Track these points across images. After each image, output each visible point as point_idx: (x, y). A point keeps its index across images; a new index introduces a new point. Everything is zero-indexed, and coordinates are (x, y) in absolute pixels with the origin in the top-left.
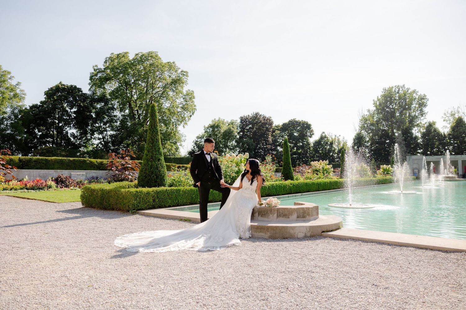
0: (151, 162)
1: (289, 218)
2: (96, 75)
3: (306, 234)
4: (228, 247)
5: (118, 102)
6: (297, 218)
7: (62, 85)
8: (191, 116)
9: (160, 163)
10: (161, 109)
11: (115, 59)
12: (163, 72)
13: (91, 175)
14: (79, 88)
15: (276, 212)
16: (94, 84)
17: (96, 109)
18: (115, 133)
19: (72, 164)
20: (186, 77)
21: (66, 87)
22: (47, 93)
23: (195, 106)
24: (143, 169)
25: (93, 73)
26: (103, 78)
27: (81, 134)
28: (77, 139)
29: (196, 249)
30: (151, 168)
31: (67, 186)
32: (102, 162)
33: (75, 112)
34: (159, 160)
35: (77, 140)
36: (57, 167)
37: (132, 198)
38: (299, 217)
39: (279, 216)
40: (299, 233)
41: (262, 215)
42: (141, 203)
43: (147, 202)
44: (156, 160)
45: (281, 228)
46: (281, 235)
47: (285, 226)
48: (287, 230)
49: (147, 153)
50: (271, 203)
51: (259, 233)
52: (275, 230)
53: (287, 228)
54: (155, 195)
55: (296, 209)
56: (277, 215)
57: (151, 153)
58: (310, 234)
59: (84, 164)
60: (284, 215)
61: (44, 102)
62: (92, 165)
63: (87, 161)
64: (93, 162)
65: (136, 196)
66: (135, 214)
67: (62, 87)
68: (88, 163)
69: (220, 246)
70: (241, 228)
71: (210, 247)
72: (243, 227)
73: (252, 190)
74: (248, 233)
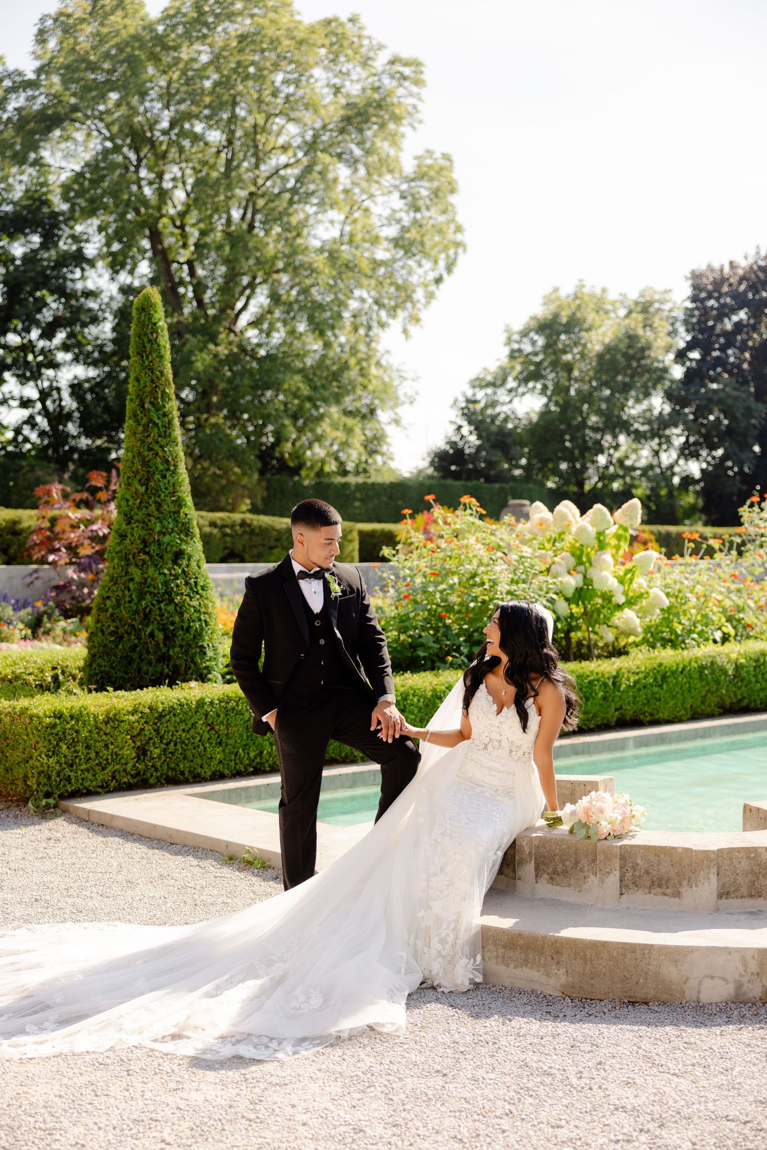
0: (142, 566)
1: (677, 894)
3: (739, 986)
4: (338, 1041)
5: (101, 229)
6: (720, 896)
8: (438, 281)
9: (183, 571)
10: (294, 253)
11: (82, 21)
12: (303, 68)
15: (617, 863)
17: (10, 260)
18: (92, 372)
20: (414, 89)
23: (459, 229)
24: (108, 598)
29: (187, 1049)
30: (141, 597)
32: (15, 523)
34: (179, 555)
37: (37, 742)
38: (728, 893)
39: (631, 886)
40: (707, 982)
41: (555, 872)
42: (80, 765)
43: (107, 759)
44: (162, 557)
45: (620, 951)
46: (619, 985)
47: (640, 945)
48: (649, 964)
49: (124, 526)
50: (593, 820)
51: (519, 970)
52: (591, 960)
53: (650, 952)
54: (147, 727)
55: (712, 856)
56: (621, 881)
57: (141, 525)
58: (760, 989)
60: (655, 879)
65: (57, 734)
66: (55, 815)
69: (300, 1035)
70: (437, 939)
71: (255, 1040)
72: (443, 935)
73: (514, 753)
74: (466, 967)
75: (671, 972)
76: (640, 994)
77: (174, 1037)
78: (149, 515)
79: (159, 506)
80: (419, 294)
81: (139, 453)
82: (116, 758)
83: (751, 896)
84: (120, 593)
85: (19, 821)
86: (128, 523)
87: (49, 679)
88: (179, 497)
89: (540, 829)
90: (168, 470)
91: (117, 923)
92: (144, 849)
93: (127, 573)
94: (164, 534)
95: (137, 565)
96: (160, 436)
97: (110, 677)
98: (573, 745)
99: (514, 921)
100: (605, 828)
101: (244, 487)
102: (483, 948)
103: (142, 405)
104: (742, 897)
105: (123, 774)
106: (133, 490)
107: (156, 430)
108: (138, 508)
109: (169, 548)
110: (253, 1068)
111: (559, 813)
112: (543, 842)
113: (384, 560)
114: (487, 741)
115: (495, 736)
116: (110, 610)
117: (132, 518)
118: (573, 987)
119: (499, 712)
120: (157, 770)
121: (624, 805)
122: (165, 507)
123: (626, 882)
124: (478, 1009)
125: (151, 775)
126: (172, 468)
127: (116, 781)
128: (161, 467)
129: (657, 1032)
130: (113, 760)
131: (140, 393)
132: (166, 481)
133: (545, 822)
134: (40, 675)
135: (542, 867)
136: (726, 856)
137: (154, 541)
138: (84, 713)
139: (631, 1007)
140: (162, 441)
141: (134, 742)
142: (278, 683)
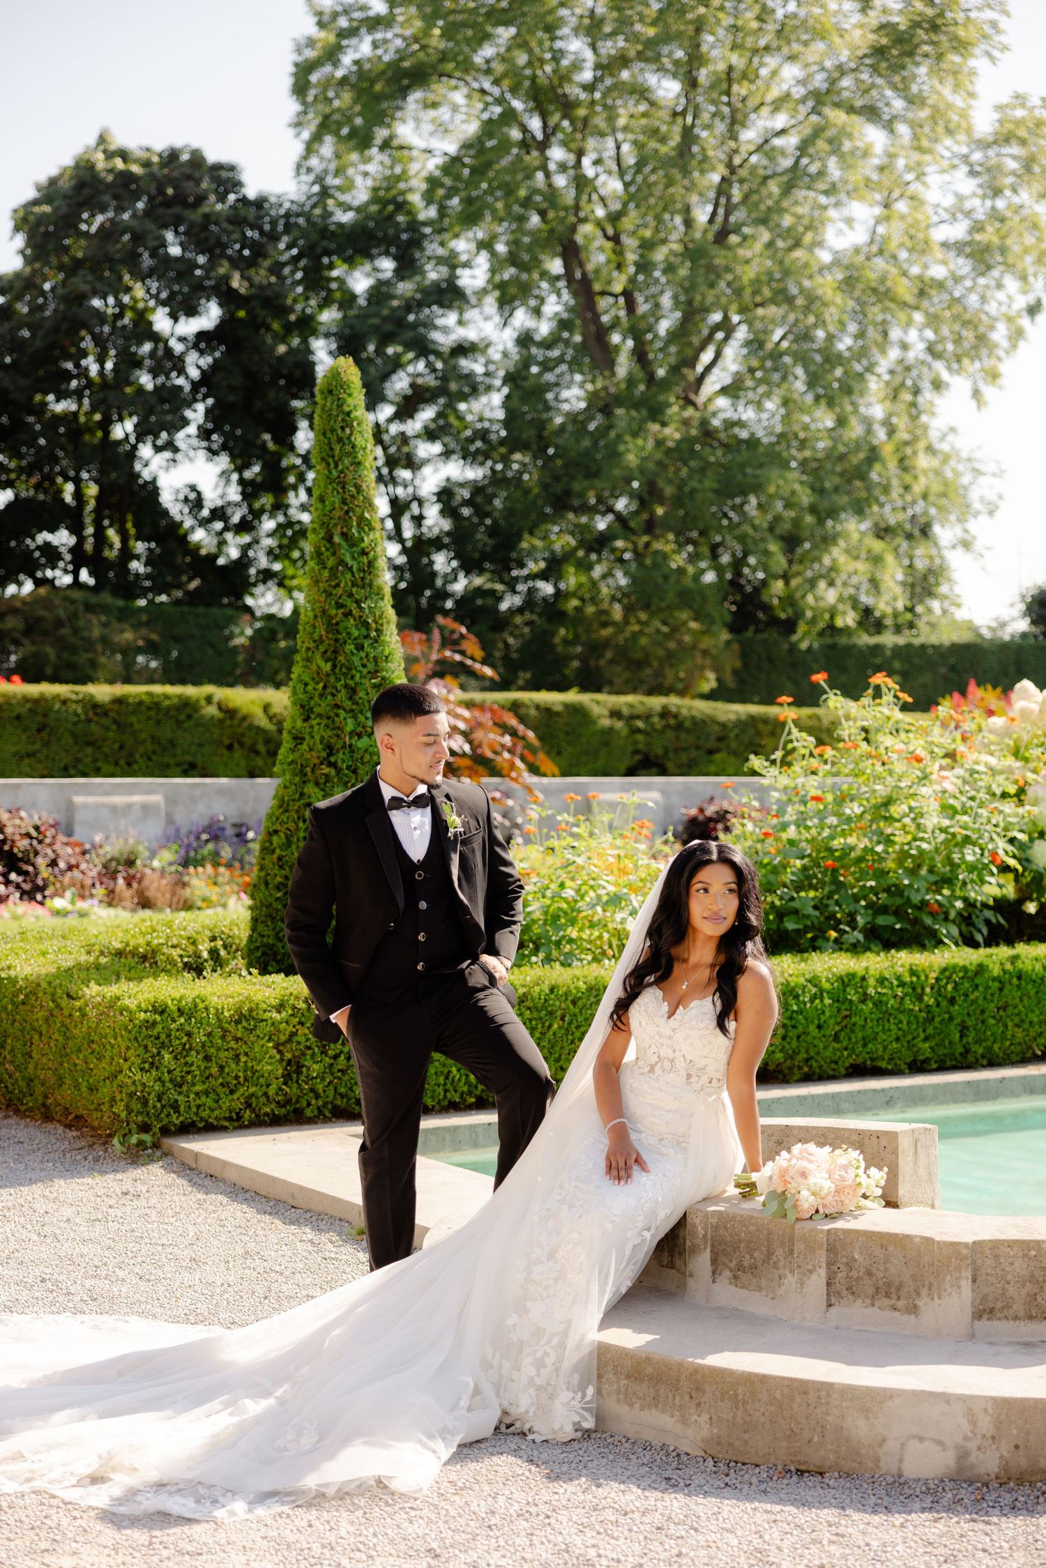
1: (913, 1310)
2: (332, 54)
3: (963, 1455)
4: (318, 1499)
5: (483, 246)
6: (978, 1315)
7: (109, 155)
8: (1034, 309)
13: (201, 808)
14: (218, 167)
15: (822, 1256)
16: (326, 126)
17: (348, 299)
19: (107, 728)
21: (136, 169)
22: (26, 221)
25: (311, 43)
26: (383, 73)
28: (226, 529)
29: (101, 1497)
31: (33, 892)
33: (203, 340)
35: (229, 536)
37: (128, 1048)
38: (992, 1311)
39: (844, 1293)
40: (913, 1446)
41: (740, 1267)
42: (194, 1084)
43: (237, 1077)
44: (355, 772)
45: (786, 1391)
46: (784, 1444)
47: (813, 1382)
48: (827, 1414)
49: (299, 723)
50: (792, 1189)
51: (647, 1412)
52: (745, 1403)
53: (828, 1395)
54: (302, 1031)
55: (965, 1251)
56: (828, 1284)
57: (325, 722)
58: (997, 1462)
59: (186, 725)
60: (880, 1284)
61: (18, 285)
62: (240, 730)
63: (203, 703)
64: (239, 716)
65: (158, 1038)
66: (151, 1160)
67: (110, 171)
68: (212, 718)
69: (267, 1487)
70: (530, 1359)
71: (202, 1491)
72: (539, 1354)
73: (694, 1079)
74: (568, 1403)
75: (859, 1428)
76: (814, 1459)
77: (96, 1480)
78: (337, 706)
79: (354, 692)
80: (999, 335)
82: (252, 1076)
83: (1030, 1317)
84: (291, 825)
85: (97, 1166)
86: (307, 719)
87: (205, 955)
88: (384, 679)
89: (728, 1200)
90: (367, 637)
92: (250, 1213)
93: (302, 794)
94: (360, 736)
95: (317, 784)
96: (354, 584)
97: (275, 954)
99: (649, 1337)
100: (807, 1201)
101: (705, 653)
102: (600, 1377)
103: (329, 538)
104: (1016, 1318)
105: (263, 1100)
106: (314, 668)
107: (349, 576)
108: (321, 696)
109: (367, 757)
110: (178, 1530)
111: (754, 1177)
112: (724, 1220)
113: (754, 773)
114: (655, 1059)
115: (666, 1052)
116: (278, 851)
117: (311, 710)
118: (719, 1443)
119: (671, 1014)
120: (317, 1097)
121: (845, 1167)
122: (362, 694)
123: (838, 1287)
124: (565, 1468)
125: (309, 1104)
126: (373, 634)
127: (253, 1111)
128: (355, 633)
129: (804, 1516)
130: (246, 1079)
131: (326, 519)
132: (363, 654)
133: (738, 1191)
134: (191, 949)
135: (722, 1259)
136: (988, 1252)
137: (344, 747)
138: (201, 1006)
139: (795, 1478)
140: (359, 593)
141: (280, 1052)
142: (354, 966)
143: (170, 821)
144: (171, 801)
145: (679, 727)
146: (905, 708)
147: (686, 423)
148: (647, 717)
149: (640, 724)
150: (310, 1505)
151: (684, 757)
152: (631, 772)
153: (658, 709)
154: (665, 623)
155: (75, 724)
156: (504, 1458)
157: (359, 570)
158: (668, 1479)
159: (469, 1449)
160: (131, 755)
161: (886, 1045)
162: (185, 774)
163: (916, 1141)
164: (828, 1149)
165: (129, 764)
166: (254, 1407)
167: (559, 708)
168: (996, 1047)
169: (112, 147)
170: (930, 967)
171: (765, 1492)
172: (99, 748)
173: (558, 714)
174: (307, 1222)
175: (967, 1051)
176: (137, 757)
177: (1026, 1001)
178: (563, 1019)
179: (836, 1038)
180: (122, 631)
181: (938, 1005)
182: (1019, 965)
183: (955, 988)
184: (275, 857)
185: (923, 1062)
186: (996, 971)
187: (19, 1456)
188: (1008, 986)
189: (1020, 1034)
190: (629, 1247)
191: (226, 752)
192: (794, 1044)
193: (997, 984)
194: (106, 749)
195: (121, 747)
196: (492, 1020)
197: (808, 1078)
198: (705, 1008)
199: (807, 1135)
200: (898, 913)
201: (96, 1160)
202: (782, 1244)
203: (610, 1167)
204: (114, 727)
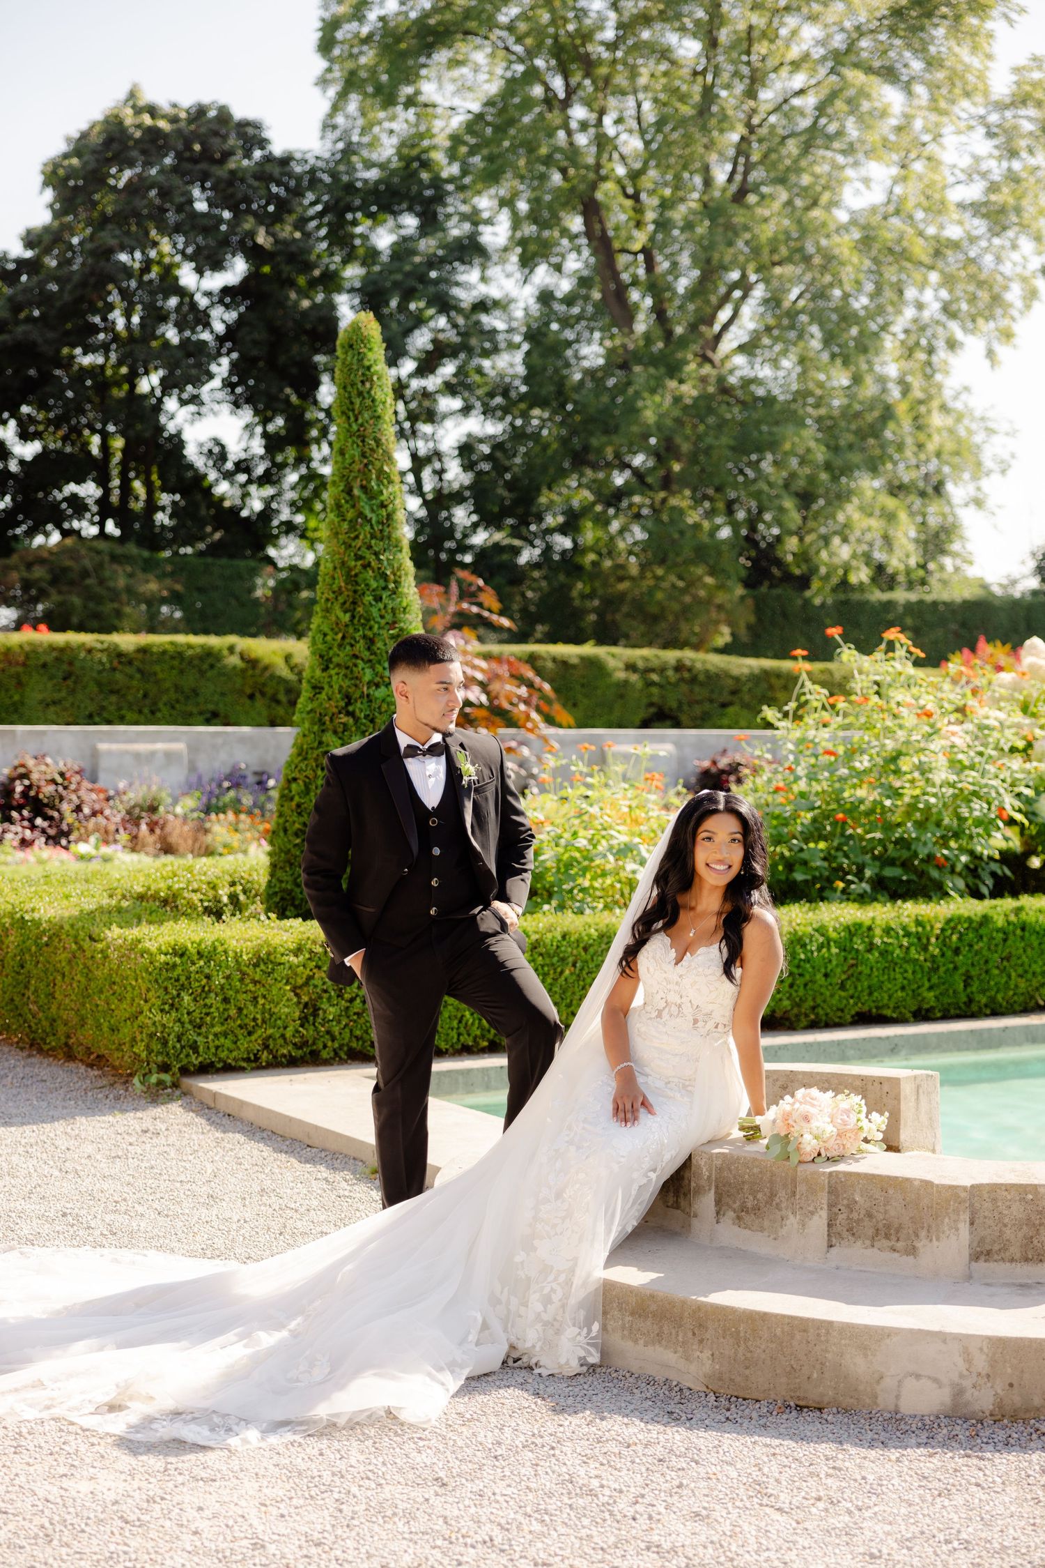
4: (329, 1429)
5: (504, 203)
6: (975, 1257)
7: (138, 111)
13: (223, 756)
14: (244, 124)
15: (824, 1199)
16: (352, 83)
19: (131, 677)
21: (163, 124)
22: (55, 176)
27: (273, 444)
31: (58, 837)
36: (40, 697)
37: (148, 990)
38: (989, 1253)
39: (845, 1234)
40: (910, 1384)
41: (743, 1209)
42: (212, 1026)
43: (255, 1019)
44: (372, 721)
45: (786, 1328)
46: (784, 1380)
47: (813, 1320)
48: (826, 1351)
49: (318, 673)
50: (795, 1133)
51: (650, 1348)
52: (746, 1340)
53: (828, 1333)
54: (319, 974)
55: (963, 1195)
56: (829, 1226)
57: (343, 672)
58: (991, 1399)
59: (209, 674)
60: (880, 1225)
61: (47, 239)
62: (262, 680)
63: (225, 652)
64: (261, 665)
65: (177, 980)
66: (170, 1099)
67: (138, 126)
68: (235, 668)
69: (280, 1417)
70: (537, 1296)
71: (216, 1419)
72: (546, 1291)
73: (700, 1024)
74: (574, 1339)
75: (858, 1365)
76: (812, 1395)
77: (113, 1408)
78: (355, 656)
79: (371, 642)
80: (1014, 294)
81: (343, 563)
82: (269, 1018)
83: (1027, 1260)
84: (310, 773)
85: (118, 1105)
86: (326, 669)
87: (225, 899)
88: (401, 630)
89: (733, 1142)
90: (385, 588)
91: (152, 1253)
92: (267, 1151)
93: (320, 743)
94: (377, 686)
95: (335, 732)
96: (373, 536)
97: (293, 899)
98: (1027, 1027)
99: (653, 1275)
100: (809, 1144)
101: (720, 607)
102: (605, 1313)
103: (349, 491)
104: (1012, 1260)
105: (281, 1041)
106: (334, 618)
107: (368, 528)
108: (340, 646)
109: (384, 707)
110: (192, 1457)
111: (758, 1120)
112: (728, 1162)
114: (662, 1004)
115: (673, 998)
116: (297, 799)
117: (330, 660)
118: (720, 1379)
119: (679, 960)
120: (333, 1039)
121: (847, 1112)
122: (380, 645)
123: (839, 1228)
124: (570, 1401)
125: (325, 1046)
126: (392, 586)
127: (271, 1052)
128: (374, 584)
129: (803, 1450)
130: (264, 1021)
131: (346, 472)
132: (381, 605)
133: (742, 1134)
134: (211, 894)
135: (726, 1200)
136: (986, 1196)
137: (362, 696)
138: (220, 949)
139: (794, 1413)
140: (377, 545)
141: (297, 995)
142: (369, 910)
143: (192, 768)
144: (193, 748)
145: (694, 680)
146: (918, 663)
147: (704, 380)
148: (662, 670)
149: (655, 677)
150: (321, 1435)
151: (698, 710)
152: (645, 724)
153: (673, 662)
154: (681, 578)
155: (100, 672)
156: (510, 1391)
157: (378, 522)
158: (670, 1413)
159: (477, 1382)
160: (155, 703)
161: (891, 994)
162: (208, 722)
163: (918, 1087)
164: (830, 1094)
165: (153, 712)
166: (268, 1339)
167: (575, 661)
168: (999, 997)
169: (141, 103)
170: (936, 917)
171: (765, 1426)
172: (124, 696)
173: (574, 667)
174: (322, 1161)
175: (970, 1001)
176: (161, 705)
177: (1029, 951)
178: (574, 965)
179: (842, 986)
180: (147, 581)
181: (943, 955)
182: (1023, 916)
183: (960, 939)
184: (294, 804)
185: (928, 1010)
186: (1000, 922)
187: (39, 1384)
188: (1011, 937)
189: (1023, 984)
190: (635, 1187)
191: (248, 702)
192: (801, 992)
193: (1001, 935)
194: (130, 698)
195: (145, 696)
196: (502, 965)
197: (814, 1025)
198: (711, 955)
199: (809, 1081)
200: (905, 865)
201: (117, 1098)
202: (785, 1186)
203: (617, 1110)
204: (138, 676)
